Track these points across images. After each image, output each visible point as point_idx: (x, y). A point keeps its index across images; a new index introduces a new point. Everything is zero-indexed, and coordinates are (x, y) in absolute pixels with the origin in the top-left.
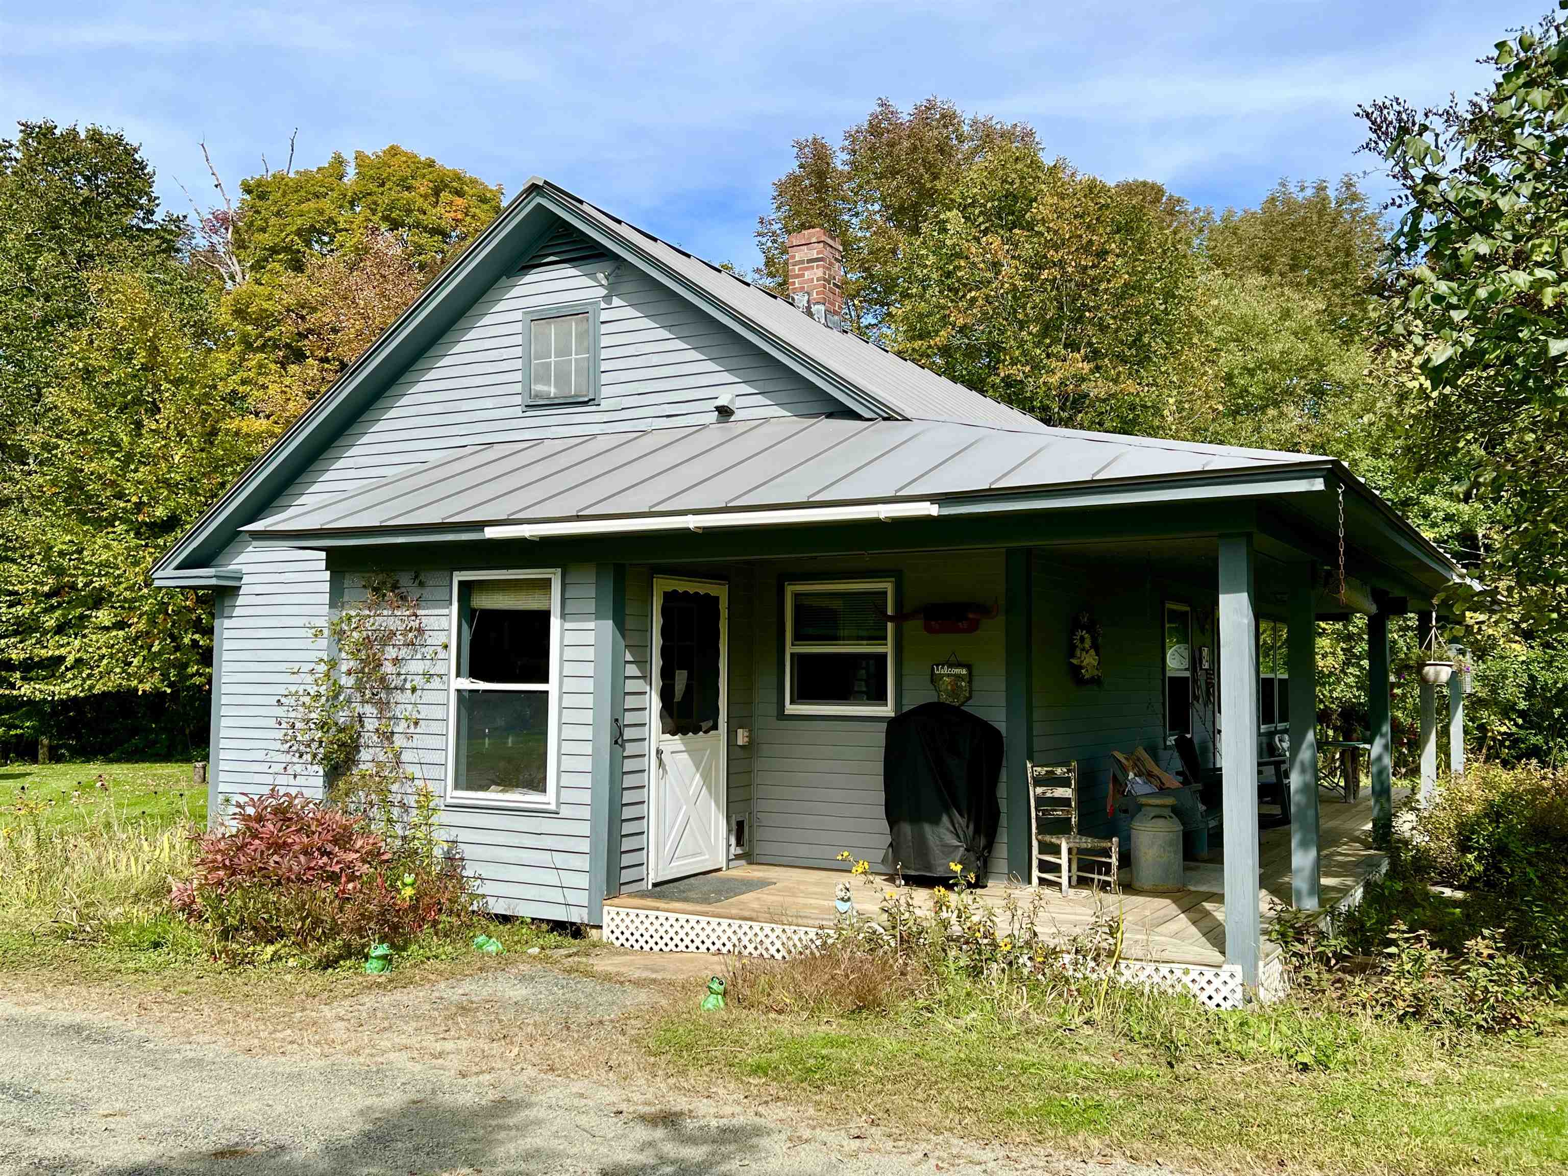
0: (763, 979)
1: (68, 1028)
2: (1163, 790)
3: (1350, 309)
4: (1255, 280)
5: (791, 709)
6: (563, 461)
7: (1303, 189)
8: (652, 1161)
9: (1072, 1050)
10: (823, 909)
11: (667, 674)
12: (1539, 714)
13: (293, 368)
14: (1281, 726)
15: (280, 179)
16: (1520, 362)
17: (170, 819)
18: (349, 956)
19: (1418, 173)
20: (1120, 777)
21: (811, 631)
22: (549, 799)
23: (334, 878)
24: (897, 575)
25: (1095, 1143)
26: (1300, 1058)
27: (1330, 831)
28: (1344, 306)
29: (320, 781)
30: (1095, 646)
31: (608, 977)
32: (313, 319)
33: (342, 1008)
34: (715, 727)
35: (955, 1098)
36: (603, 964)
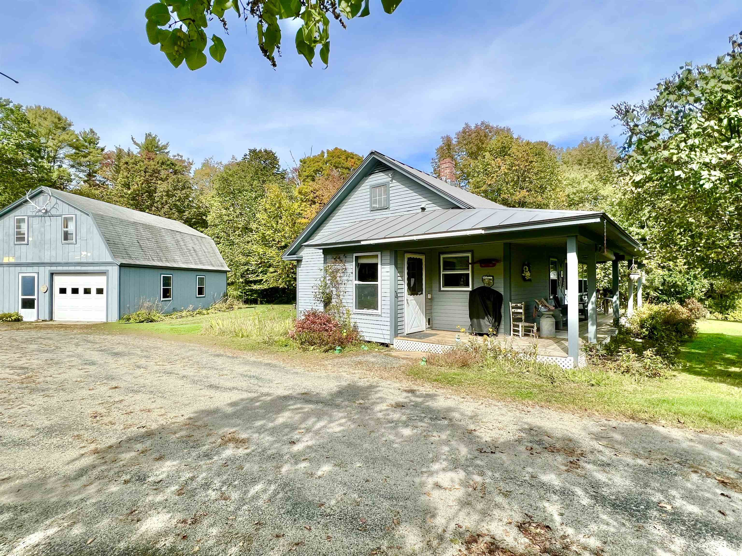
0: (436, 358)
1: (267, 364)
2: (549, 310)
3: (606, 174)
4: (576, 167)
5: (442, 289)
6: (380, 224)
7: (591, 140)
8: (408, 401)
9: (523, 378)
10: (452, 341)
11: (409, 279)
12: (666, 291)
13: (313, 206)
14: (585, 293)
15: (309, 158)
16: (665, 179)
17: (288, 317)
18: (331, 350)
19: (632, 124)
20: (537, 307)
21: (448, 268)
22: (379, 312)
23: (327, 330)
24: (472, 252)
25: (530, 402)
26: (591, 382)
27: (600, 322)
28: (604, 173)
29: (323, 308)
30: (529, 270)
31: (395, 357)
32: (317, 193)
33: (330, 362)
34: (422, 294)
35: (490, 389)
36: (394, 353)
